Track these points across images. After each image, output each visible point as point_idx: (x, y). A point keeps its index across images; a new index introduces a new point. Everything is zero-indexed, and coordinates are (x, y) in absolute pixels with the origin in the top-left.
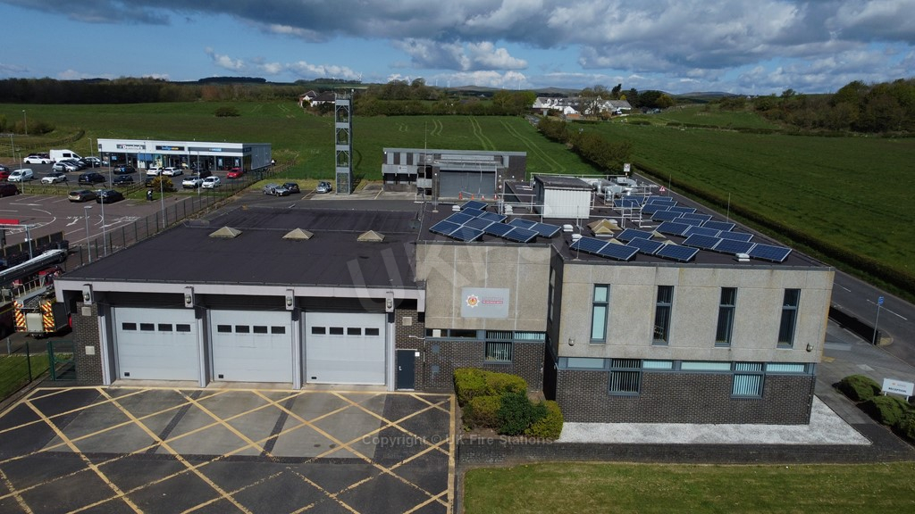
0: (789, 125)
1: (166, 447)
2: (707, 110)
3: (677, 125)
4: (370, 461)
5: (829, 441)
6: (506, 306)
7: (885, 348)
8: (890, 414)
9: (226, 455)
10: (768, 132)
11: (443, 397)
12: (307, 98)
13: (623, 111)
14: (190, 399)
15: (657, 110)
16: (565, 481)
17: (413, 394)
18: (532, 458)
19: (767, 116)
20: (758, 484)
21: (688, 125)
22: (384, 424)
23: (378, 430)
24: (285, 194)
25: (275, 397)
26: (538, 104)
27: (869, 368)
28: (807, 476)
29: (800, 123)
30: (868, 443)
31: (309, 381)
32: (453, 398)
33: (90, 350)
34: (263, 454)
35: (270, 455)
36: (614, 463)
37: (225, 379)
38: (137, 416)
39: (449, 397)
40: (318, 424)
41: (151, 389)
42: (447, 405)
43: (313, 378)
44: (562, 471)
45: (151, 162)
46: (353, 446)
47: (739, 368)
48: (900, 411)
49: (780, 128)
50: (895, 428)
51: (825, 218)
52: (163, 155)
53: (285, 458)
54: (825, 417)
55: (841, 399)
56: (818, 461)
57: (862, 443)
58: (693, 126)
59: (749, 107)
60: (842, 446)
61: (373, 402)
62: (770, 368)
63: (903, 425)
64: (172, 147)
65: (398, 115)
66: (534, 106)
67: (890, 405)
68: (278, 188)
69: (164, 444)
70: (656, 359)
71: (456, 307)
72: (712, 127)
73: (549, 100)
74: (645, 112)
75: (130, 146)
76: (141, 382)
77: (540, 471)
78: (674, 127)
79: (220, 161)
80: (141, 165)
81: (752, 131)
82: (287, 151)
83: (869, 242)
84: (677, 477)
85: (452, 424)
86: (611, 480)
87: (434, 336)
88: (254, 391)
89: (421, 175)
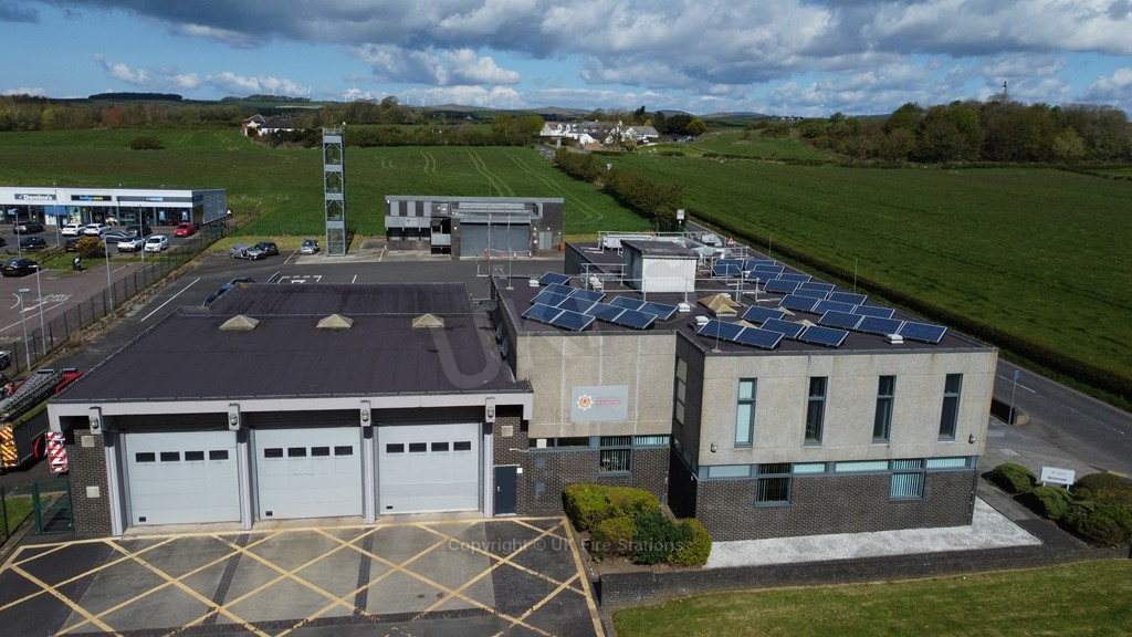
0: (841, 155)
1: (228, 613)
2: (746, 137)
3: (715, 156)
4: (492, 611)
5: (998, 543)
6: (625, 406)
7: (1023, 427)
8: (1056, 507)
9: (310, 619)
10: (818, 163)
11: (553, 520)
12: (253, 124)
13: (650, 140)
14: (237, 547)
15: (689, 137)
16: (731, 615)
17: (516, 520)
18: (684, 590)
19: (815, 144)
20: (941, 601)
21: (727, 157)
22: (493, 561)
23: (490, 570)
24: (260, 257)
25: (348, 535)
26: (547, 131)
27: (1013, 453)
28: (989, 587)
29: (853, 153)
30: (1038, 542)
31: (384, 511)
32: (565, 521)
33: (93, 492)
34: (355, 612)
35: (366, 614)
36: (778, 589)
37: (274, 516)
38: (175, 576)
39: (560, 520)
40: (414, 567)
41: (179, 536)
42: (561, 531)
43: (388, 508)
44: (723, 605)
45: (66, 217)
46: (466, 593)
47: (896, 466)
48: (1065, 504)
49: (831, 158)
50: (1062, 522)
51: (913, 272)
52: (82, 207)
53: (387, 615)
54: (985, 514)
55: (997, 493)
56: (995, 568)
57: (1033, 543)
58: (733, 157)
59: (794, 133)
60: (1013, 548)
61: (471, 533)
62: (930, 464)
63: (1071, 518)
64: (94, 196)
65: (375, 145)
66: (542, 134)
67: (1053, 497)
68: (250, 249)
69: (222, 610)
70: (807, 462)
71: (565, 411)
72: (755, 158)
73: (560, 126)
74: (675, 140)
75: (33, 196)
76: (164, 529)
77: (698, 606)
78: (712, 159)
79: (162, 213)
80: (50, 221)
81: (800, 163)
82: (244, 197)
83: (970, 300)
84: (852, 601)
85: (576, 556)
86: (782, 610)
87: (538, 447)
88: (316, 529)
89: (436, 230)
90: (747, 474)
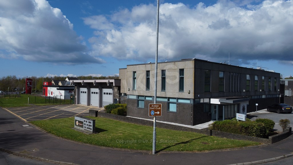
33: (76, 97)
87: (122, 95)
90: (136, 98)
